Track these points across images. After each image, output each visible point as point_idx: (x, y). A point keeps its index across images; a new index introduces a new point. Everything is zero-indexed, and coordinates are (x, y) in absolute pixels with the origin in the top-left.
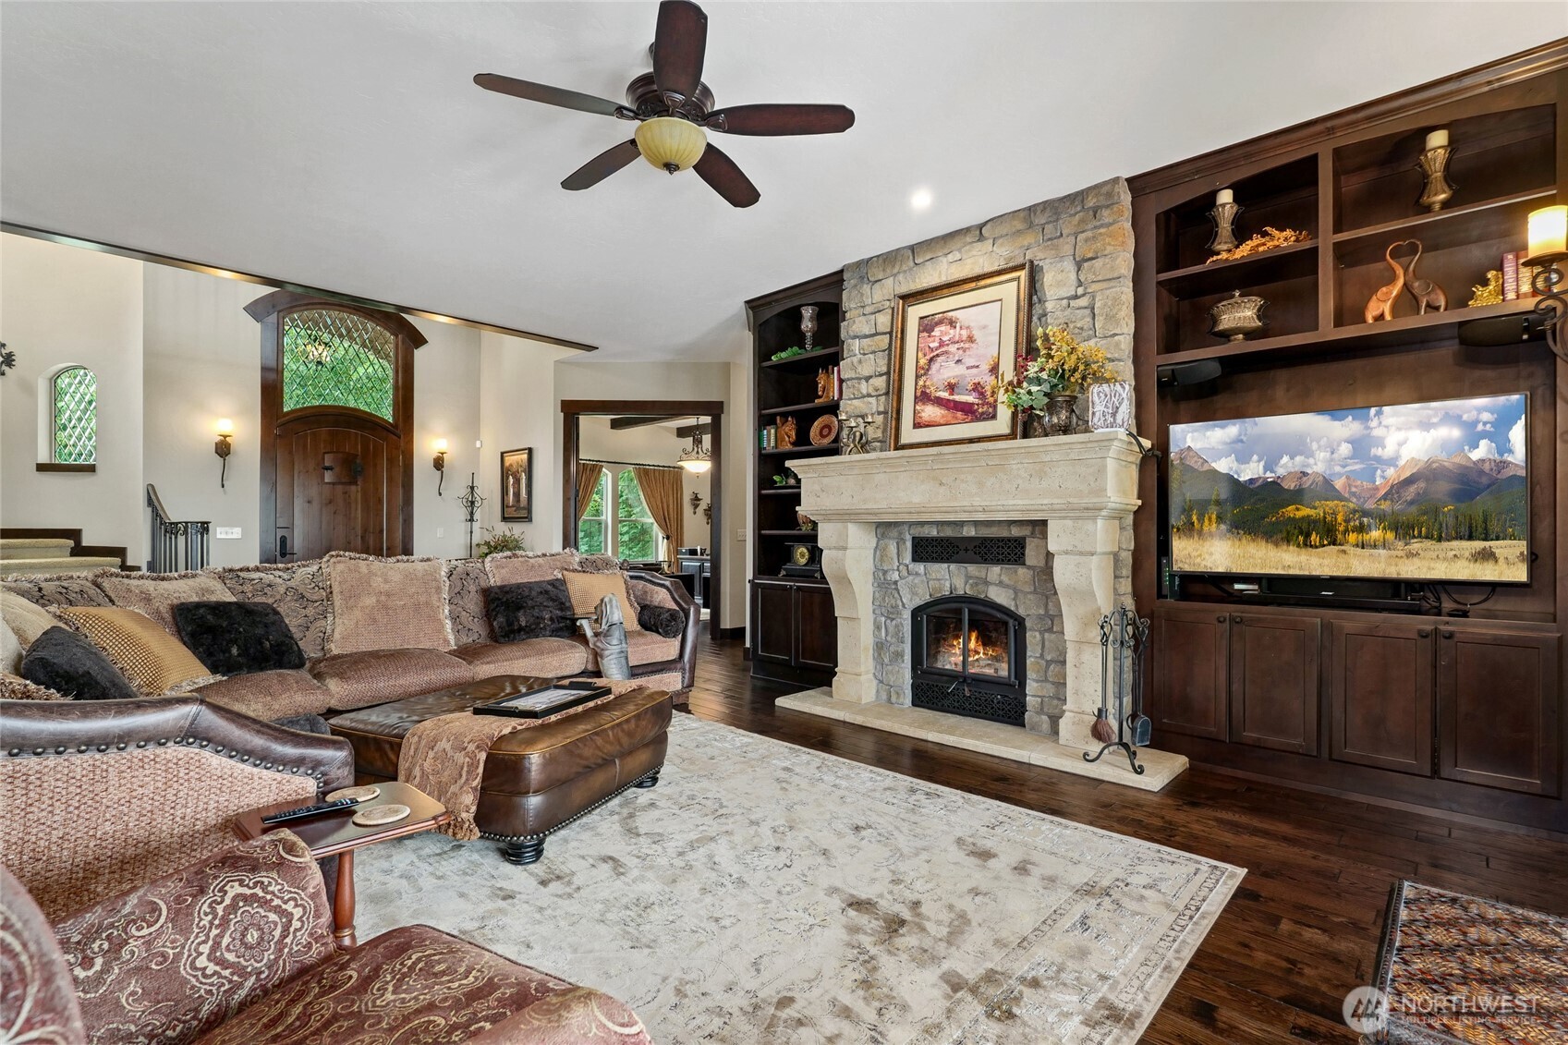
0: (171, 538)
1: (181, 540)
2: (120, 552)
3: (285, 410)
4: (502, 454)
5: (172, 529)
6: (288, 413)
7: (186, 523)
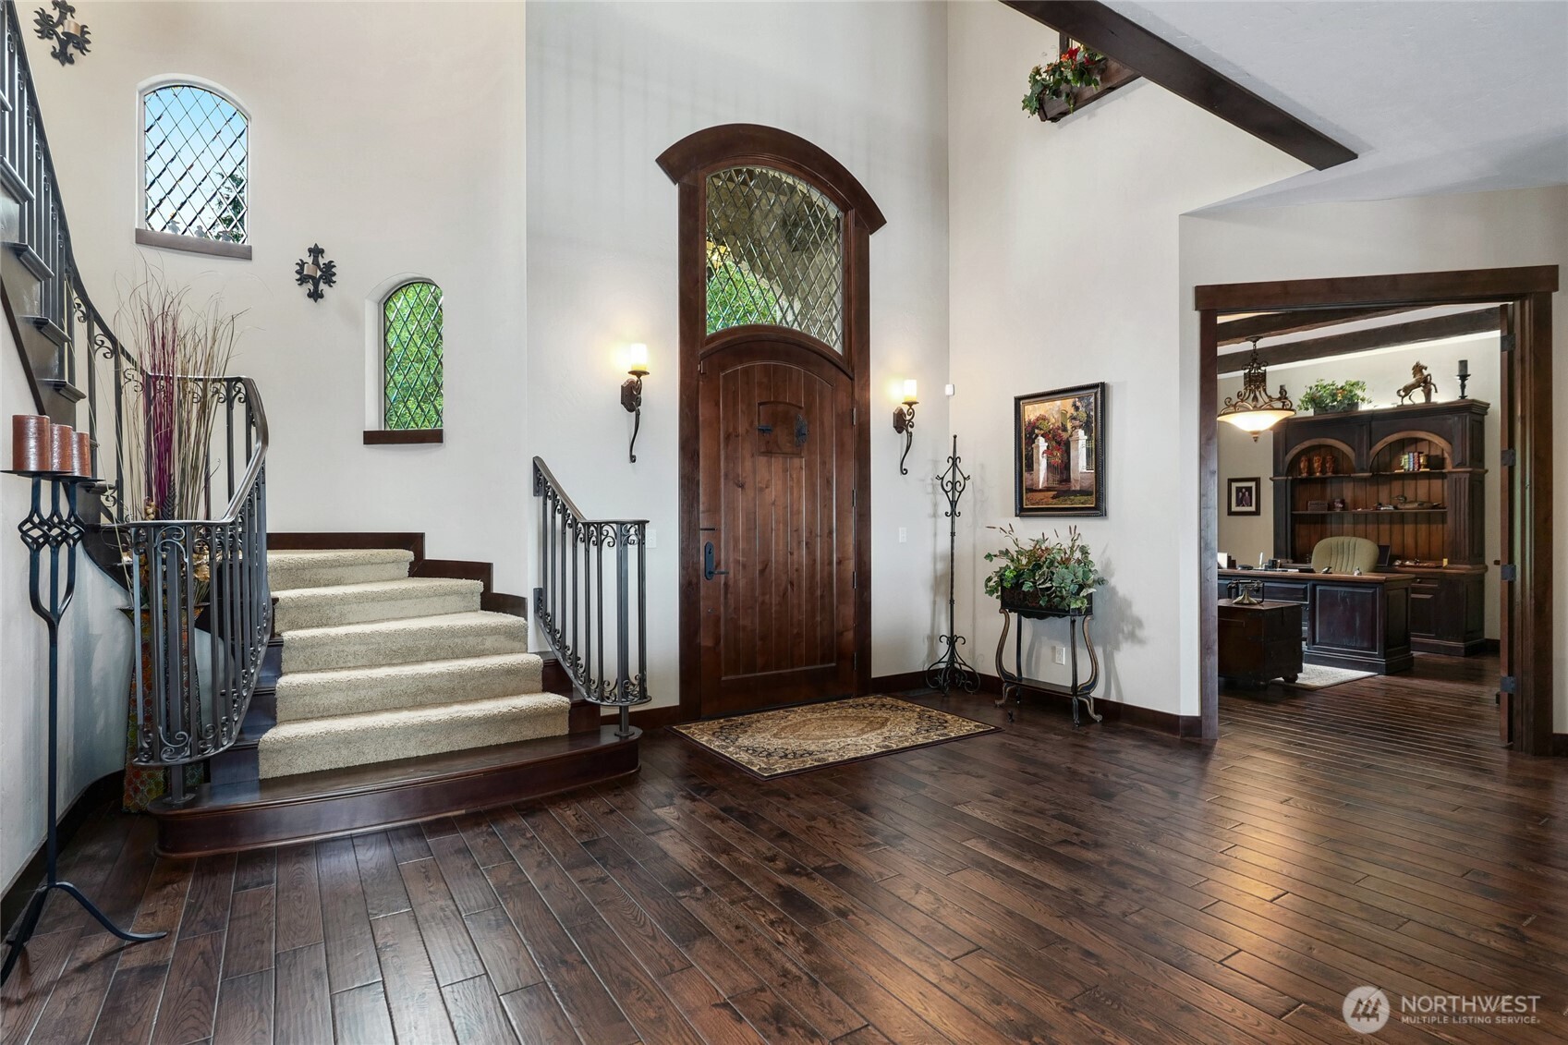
0: (587, 551)
1: (610, 555)
2: (480, 571)
3: (710, 332)
4: (1018, 400)
5: (591, 533)
6: (714, 337)
7: (621, 524)
